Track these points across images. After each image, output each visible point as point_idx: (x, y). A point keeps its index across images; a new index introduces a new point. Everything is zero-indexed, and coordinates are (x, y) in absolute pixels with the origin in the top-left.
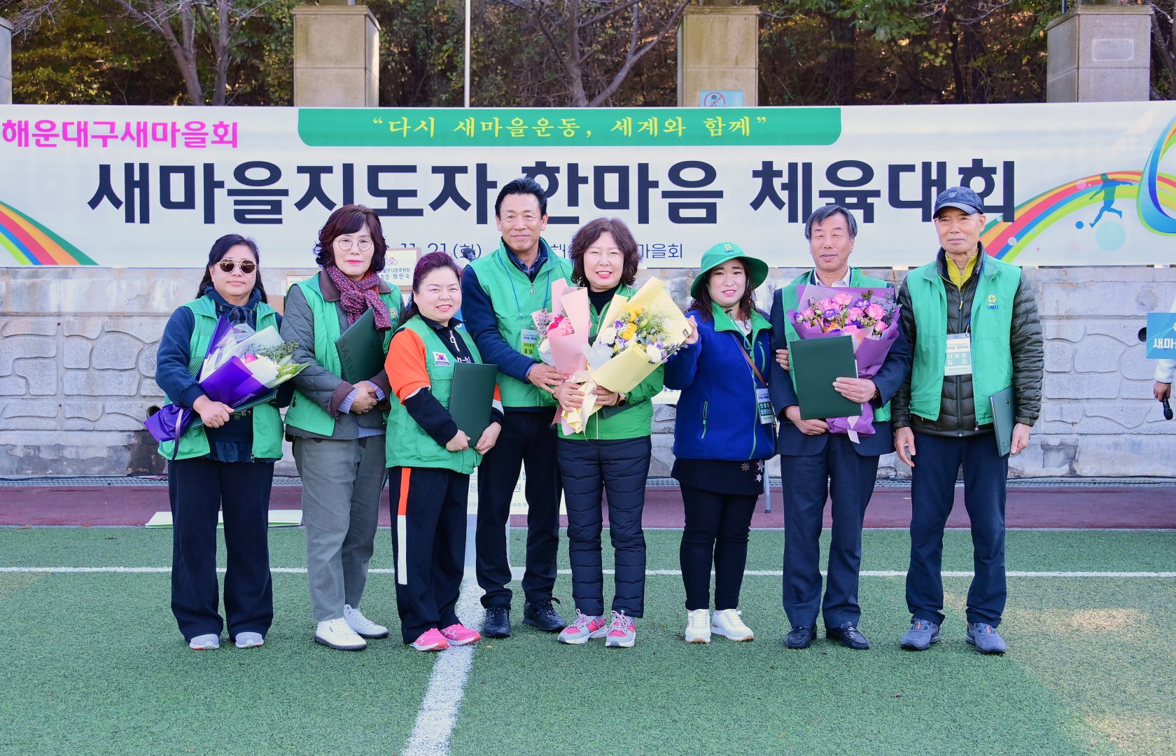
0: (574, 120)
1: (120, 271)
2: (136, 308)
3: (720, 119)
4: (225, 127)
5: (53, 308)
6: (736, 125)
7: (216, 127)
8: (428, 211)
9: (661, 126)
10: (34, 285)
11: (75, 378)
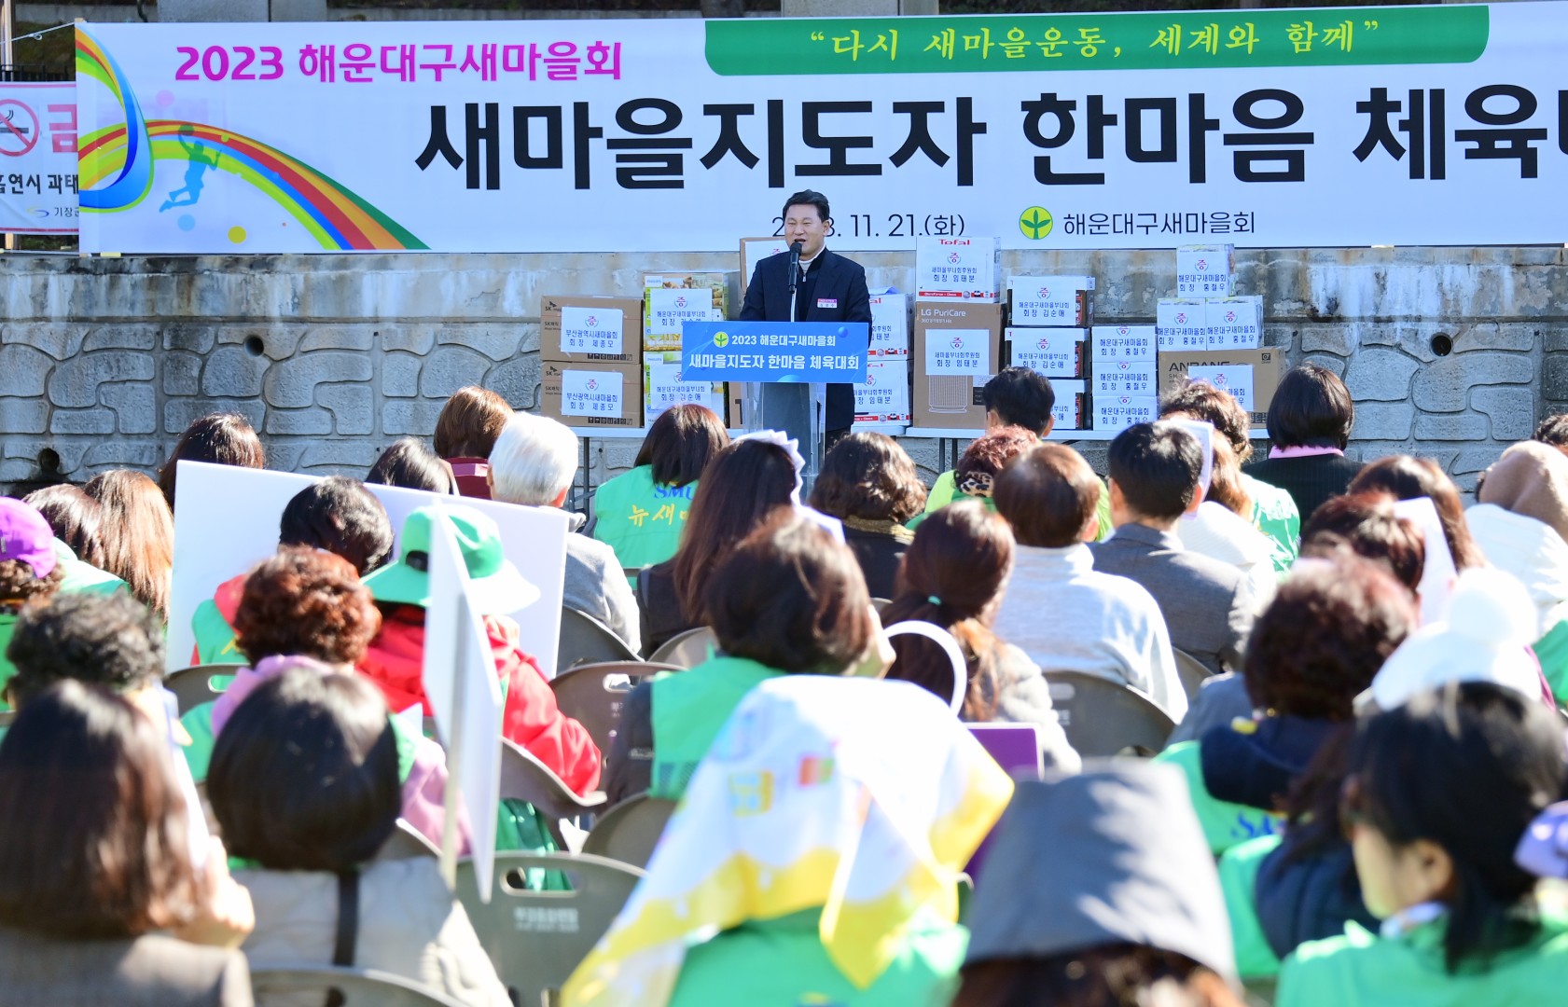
0: (1097, 30)
1: (460, 257)
2: (480, 312)
3: (1310, 25)
4: (604, 50)
5: (367, 312)
6: (1334, 33)
7: (592, 50)
8: (888, 166)
9: (1224, 38)
10: (341, 279)
11: (398, 411)
